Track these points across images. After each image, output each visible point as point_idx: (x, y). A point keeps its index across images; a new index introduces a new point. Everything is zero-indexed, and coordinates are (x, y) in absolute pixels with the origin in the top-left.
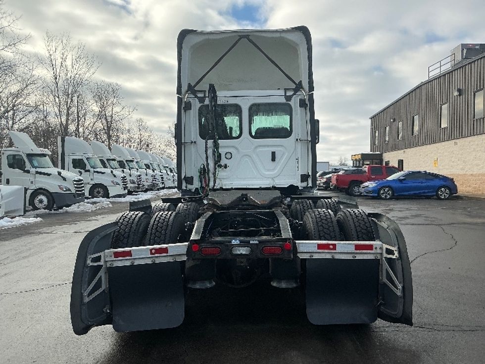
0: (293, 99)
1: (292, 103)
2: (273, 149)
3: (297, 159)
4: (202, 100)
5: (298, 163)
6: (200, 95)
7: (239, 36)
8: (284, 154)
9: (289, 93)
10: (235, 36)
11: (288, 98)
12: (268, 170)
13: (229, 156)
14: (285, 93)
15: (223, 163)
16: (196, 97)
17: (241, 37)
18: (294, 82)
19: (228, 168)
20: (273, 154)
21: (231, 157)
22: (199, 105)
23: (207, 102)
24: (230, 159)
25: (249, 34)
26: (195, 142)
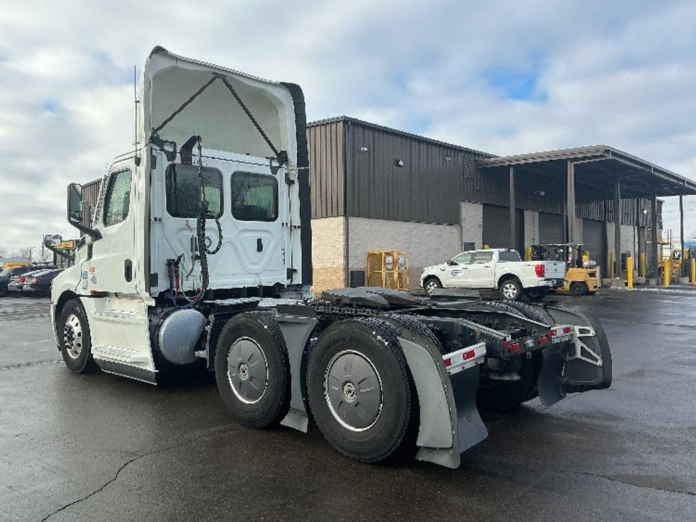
1: (277, 177)
2: (259, 235)
3: (283, 250)
4: (171, 156)
5: (284, 254)
6: (169, 148)
7: (214, 73)
8: (270, 242)
9: (275, 164)
10: (208, 72)
11: (274, 170)
13: (208, 243)
14: (271, 163)
16: (162, 150)
18: (275, 151)
20: (259, 241)
22: (166, 163)
23: (178, 160)
26: (160, 220)
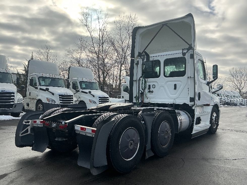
0: (187, 54)
1: (186, 57)
2: (175, 83)
3: (188, 88)
4: (143, 59)
5: (189, 91)
11: (184, 54)
12: (173, 94)
13: (154, 87)
14: (183, 52)
15: (151, 90)
17: (163, 25)
19: (153, 93)
20: (175, 85)
21: (155, 87)
22: (142, 62)
24: (154, 88)
25: (167, 23)
